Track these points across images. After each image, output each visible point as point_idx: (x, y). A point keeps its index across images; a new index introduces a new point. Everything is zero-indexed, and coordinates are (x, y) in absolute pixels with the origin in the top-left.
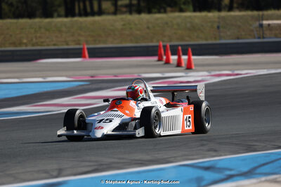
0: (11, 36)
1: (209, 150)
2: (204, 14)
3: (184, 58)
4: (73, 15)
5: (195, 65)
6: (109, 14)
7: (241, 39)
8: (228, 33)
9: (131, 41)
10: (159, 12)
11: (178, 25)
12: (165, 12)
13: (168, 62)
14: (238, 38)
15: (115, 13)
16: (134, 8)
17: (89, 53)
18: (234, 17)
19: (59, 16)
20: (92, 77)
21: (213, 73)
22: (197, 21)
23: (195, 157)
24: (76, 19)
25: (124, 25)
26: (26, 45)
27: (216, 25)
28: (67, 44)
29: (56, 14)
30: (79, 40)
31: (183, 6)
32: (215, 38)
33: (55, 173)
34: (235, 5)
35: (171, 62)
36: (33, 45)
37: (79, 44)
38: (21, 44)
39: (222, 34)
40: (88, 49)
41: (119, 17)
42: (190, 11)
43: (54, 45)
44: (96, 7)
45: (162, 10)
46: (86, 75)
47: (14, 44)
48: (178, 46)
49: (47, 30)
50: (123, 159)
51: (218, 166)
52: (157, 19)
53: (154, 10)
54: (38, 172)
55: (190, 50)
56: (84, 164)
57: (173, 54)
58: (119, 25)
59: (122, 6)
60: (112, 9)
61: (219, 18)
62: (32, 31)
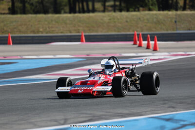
0: (32, 26)
1: (169, 107)
2: (166, 12)
3: (152, 43)
4: (75, 12)
5: (160, 48)
6: (99, 11)
7: (191, 30)
8: (182, 26)
9: (115, 31)
10: (135, 11)
11: (148, 20)
12: (139, 10)
13: (140, 46)
14: (189, 30)
15: (104, 11)
16: (117, 8)
17: (86, 39)
18: (187, 15)
19: (65, 13)
20: (88, 55)
21: (172, 53)
22: (161, 17)
23: (159, 112)
24: (77, 15)
25: (110, 19)
26: (42, 32)
27: (173, 21)
28: (71, 32)
29: (63, 11)
30: (79, 30)
31: (151, 7)
32: (173, 30)
33: (62, 122)
34: (187, 7)
35: (143, 45)
36: (47, 33)
37: (79, 32)
38: (38, 32)
39: (178, 27)
40: (85, 36)
41: (107, 14)
42: (156, 10)
43: (62, 33)
44: (91, 7)
45: (137, 10)
46: (83, 54)
47: (33, 32)
48: (147, 34)
49: (57, 22)
50: (109, 112)
51: (175, 118)
52: (133, 16)
53: (131, 9)
54: (51, 121)
55: (156, 37)
56: (82, 115)
57: (144, 40)
58: (106, 19)
59: (108, 6)
60: (102, 8)
61: (176, 15)
62: (46, 23)
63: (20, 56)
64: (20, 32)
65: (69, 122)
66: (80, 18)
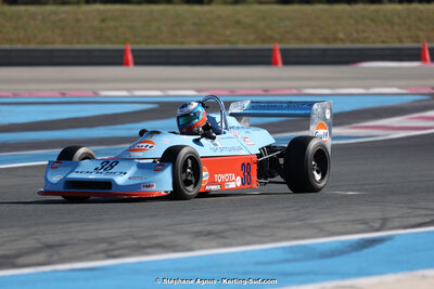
0: (322, 28)
17: (431, 55)
24: (414, 6)
26: (342, 41)
28: (401, 41)
30: (418, 36)
33: (377, 225)
36: (353, 42)
37: (418, 42)
38: (335, 40)
40: (430, 49)
43: (383, 42)
46: (426, 86)
47: (326, 40)
49: (372, 20)
54: (353, 221)
56: (418, 212)
62: (352, 22)
63: (296, 88)
64: (299, 39)
65: (390, 225)
66: (422, 12)
